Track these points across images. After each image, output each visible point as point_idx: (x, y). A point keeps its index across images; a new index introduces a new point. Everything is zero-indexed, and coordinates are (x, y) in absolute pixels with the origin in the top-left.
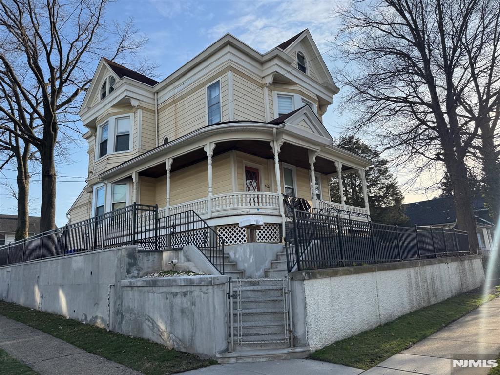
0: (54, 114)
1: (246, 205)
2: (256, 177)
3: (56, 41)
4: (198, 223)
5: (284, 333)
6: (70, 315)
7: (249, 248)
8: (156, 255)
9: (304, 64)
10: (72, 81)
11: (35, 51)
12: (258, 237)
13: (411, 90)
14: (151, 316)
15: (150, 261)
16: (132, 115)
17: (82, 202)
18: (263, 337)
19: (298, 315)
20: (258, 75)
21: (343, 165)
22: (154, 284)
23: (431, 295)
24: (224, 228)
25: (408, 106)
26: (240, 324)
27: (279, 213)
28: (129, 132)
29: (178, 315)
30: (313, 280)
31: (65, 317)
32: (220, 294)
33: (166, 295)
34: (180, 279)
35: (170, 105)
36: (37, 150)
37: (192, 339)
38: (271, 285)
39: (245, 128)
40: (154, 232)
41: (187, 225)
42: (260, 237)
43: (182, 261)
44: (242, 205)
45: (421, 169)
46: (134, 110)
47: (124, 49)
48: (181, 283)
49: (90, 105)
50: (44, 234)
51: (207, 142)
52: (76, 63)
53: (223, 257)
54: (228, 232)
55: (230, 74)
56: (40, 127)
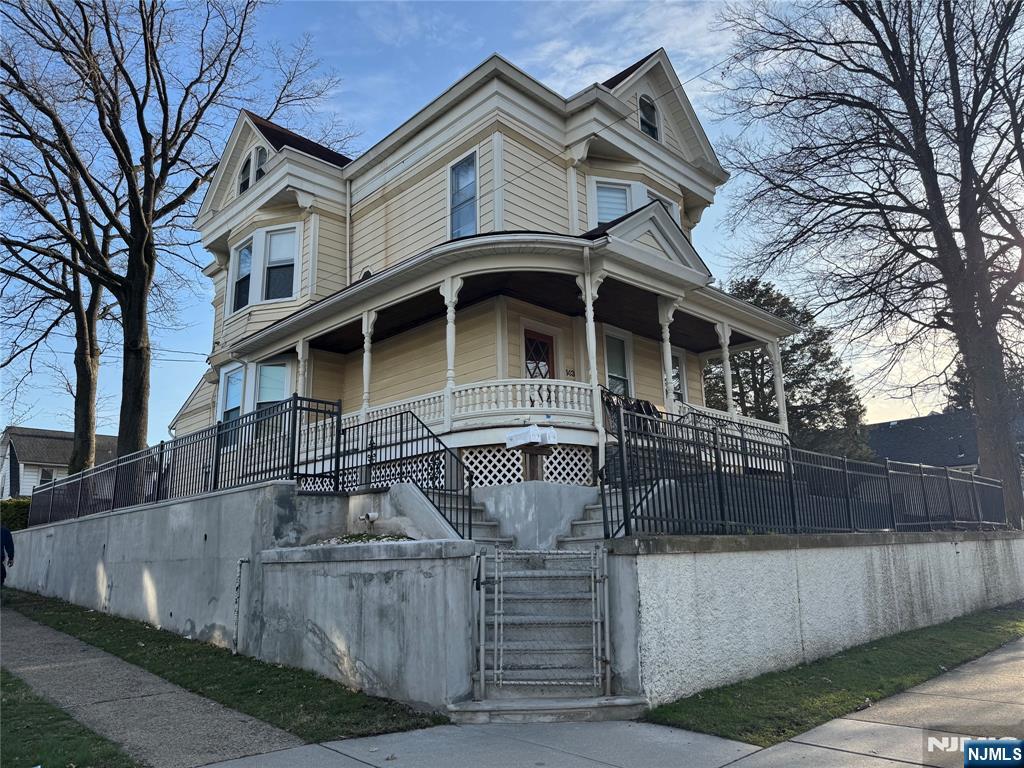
0: (150, 227)
1: (523, 405)
2: (547, 353)
3: (157, 83)
4: (425, 441)
5: (592, 666)
6: (162, 622)
7: (526, 493)
8: (336, 503)
9: (653, 120)
10: (185, 162)
11: (115, 103)
12: (547, 473)
13: (883, 177)
14: (319, 623)
15: (324, 513)
16: (299, 225)
17: (198, 403)
18: (549, 674)
19: (622, 628)
20: (556, 142)
21: (732, 331)
22: (327, 557)
23: (917, 608)
24: (476, 453)
25: (876, 213)
26: (500, 645)
27: (593, 424)
28: (292, 260)
29: (371, 621)
30: (657, 557)
31: (152, 626)
32: (459, 577)
33: (350, 580)
34: (379, 547)
35: (375, 205)
36: (115, 300)
37: (400, 672)
38: (570, 570)
39: (524, 246)
40: (334, 460)
41: (398, 447)
42: (551, 473)
43: (388, 516)
44: (515, 406)
45: (900, 347)
46: (304, 215)
47: (291, 98)
48: (379, 555)
49: (218, 207)
50: (119, 462)
51: (446, 275)
52: (195, 126)
53: (470, 510)
54: (485, 462)
55: (497, 137)
56: (122, 254)
